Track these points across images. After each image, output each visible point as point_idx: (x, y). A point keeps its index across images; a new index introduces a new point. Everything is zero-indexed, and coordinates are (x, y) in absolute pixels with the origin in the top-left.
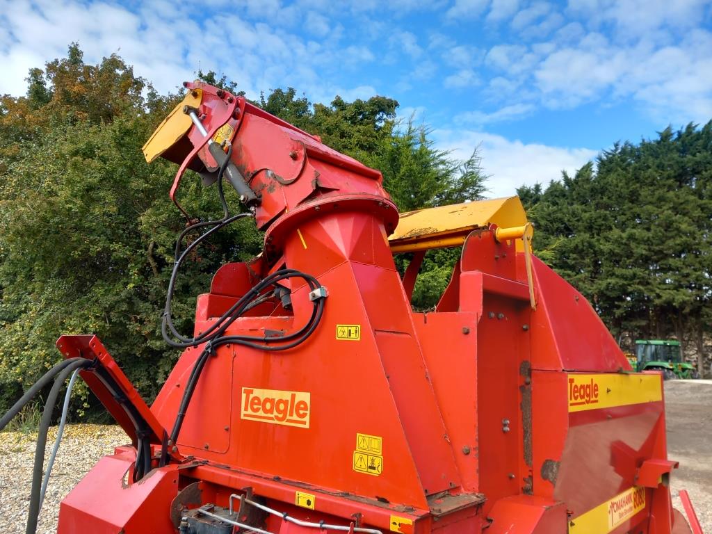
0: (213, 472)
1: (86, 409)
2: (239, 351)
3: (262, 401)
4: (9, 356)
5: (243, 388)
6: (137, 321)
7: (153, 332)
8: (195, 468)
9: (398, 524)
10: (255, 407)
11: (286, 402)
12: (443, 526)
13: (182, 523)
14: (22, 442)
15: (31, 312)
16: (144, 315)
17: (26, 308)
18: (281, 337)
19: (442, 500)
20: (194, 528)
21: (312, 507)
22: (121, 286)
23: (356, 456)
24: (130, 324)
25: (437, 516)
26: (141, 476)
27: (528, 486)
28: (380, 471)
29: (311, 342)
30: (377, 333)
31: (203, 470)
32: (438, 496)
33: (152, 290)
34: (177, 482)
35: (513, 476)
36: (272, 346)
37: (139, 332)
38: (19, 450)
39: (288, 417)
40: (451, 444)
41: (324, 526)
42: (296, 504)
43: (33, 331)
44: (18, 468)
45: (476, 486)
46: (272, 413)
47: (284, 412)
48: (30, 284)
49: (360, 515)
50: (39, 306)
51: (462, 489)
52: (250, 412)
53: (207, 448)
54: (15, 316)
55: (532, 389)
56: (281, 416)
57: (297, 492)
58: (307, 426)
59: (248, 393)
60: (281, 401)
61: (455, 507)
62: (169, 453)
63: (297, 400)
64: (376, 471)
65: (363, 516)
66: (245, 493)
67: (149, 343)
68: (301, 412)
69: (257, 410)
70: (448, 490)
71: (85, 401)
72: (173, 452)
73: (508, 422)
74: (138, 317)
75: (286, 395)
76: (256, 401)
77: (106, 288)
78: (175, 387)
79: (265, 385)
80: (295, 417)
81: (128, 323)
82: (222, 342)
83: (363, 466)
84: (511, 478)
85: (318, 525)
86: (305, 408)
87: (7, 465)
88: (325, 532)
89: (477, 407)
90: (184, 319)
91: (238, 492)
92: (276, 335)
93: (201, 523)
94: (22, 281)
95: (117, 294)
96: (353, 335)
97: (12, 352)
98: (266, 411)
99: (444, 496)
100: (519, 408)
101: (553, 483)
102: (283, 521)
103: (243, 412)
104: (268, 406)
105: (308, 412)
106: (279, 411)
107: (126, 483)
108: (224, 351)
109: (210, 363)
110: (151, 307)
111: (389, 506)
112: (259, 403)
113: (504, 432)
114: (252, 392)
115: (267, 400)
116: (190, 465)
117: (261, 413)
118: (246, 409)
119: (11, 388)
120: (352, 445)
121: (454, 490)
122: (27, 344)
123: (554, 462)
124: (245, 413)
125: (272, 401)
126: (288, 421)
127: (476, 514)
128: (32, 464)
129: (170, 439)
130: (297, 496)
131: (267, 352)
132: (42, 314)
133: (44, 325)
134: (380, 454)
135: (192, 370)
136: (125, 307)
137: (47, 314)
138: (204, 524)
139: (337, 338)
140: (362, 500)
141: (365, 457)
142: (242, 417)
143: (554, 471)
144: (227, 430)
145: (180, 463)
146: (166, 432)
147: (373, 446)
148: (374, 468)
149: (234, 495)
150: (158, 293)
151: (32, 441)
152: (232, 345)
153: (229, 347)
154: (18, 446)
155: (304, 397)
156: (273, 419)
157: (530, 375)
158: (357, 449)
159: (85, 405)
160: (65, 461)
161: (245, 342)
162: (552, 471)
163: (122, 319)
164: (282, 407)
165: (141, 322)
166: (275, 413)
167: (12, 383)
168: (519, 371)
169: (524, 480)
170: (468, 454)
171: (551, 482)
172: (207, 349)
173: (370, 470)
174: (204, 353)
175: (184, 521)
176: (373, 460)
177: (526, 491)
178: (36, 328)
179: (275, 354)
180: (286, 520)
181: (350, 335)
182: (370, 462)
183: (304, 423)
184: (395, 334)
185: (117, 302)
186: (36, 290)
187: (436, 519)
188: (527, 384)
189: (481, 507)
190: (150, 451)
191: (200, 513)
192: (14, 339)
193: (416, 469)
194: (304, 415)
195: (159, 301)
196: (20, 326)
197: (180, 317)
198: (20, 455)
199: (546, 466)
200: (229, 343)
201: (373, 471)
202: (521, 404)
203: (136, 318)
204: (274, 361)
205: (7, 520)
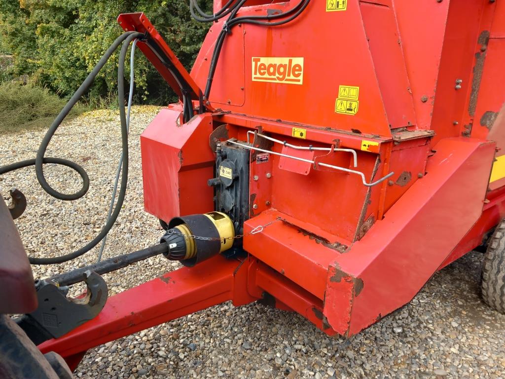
0: (234, 118)
1: (147, 96)
2: (248, 29)
3: (267, 66)
4: (93, 59)
5: (253, 58)
6: (171, 31)
7: (184, 40)
8: (223, 115)
9: (367, 145)
10: (262, 71)
11: (285, 66)
12: (400, 150)
13: (218, 148)
14: (112, 115)
15: (100, 27)
16: (176, 27)
17: (96, 24)
18: (280, 14)
19: (401, 133)
20: (225, 152)
21: (304, 137)
22: (157, 4)
23: (338, 102)
24: (167, 34)
25: (397, 142)
26: (188, 120)
27: (468, 131)
28: (356, 111)
29: (305, 16)
30: (362, 4)
31: (228, 117)
32: (399, 130)
33: (179, 7)
34: (212, 123)
35: (457, 123)
36: (273, 22)
37: (174, 40)
38: (111, 120)
39: (287, 77)
40: (412, 95)
41: (312, 148)
42: (293, 136)
43: (104, 41)
44: (112, 130)
45: (429, 125)
46: (275, 75)
47: (284, 74)
48: (95, 4)
49: (339, 140)
50: (105, 22)
51: (417, 128)
52: (258, 75)
53: (230, 103)
54: (90, 31)
55: (486, 55)
56: (281, 77)
57: (293, 128)
58: (301, 83)
59: (257, 61)
60: (281, 66)
61: (412, 137)
62: (204, 105)
63: (293, 64)
64: (353, 112)
65: (341, 141)
66: (257, 130)
67: (182, 48)
68: (297, 73)
69: (264, 73)
70: (406, 127)
71: (145, 90)
72: (207, 105)
73: (461, 81)
74: (172, 28)
75: (285, 61)
76: (262, 67)
77: (147, 6)
78: (203, 61)
79: (268, 55)
80: (292, 77)
81: (166, 33)
82: (235, 23)
83: (343, 109)
84: (455, 124)
85: (308, 148)
86: (300, 70)
87: (106, 128)
88: (313, 152)
89: (439, 65)
90: (204, 29)
91: (253, 130)
92: (277, 13)
93: (230, 149)
94: (90, 3)
95: (155, 11)
96: (340, 7)
97: (94, 56)
98: (270, 74)
99: (403, 131)
100: (472, 71)
101: (489, 129)
102: (284, 147)
103: (253, 76)
104: (272, 70)
105: (302, 72)
106: (280, 73)
107: (179, 123)
108: (237, 30)
109: (227, 40)
110: (180, 20)
111: (361, 135)
112: (265, 69)
113: (456, 89)
114: (259, 60)
115: (271, 65)
116: (219, 113)
117: (266, 76)
118: (255, 74)
119: (99, 81)
120: (336, 94)
121: (411, 128)
122: (102, 51)
123: (493, 113)
124: (255, 77)
125: (274, 66)
126: (287, 80)
127: (426, 145)
128: (120, 128)
129: (204, 95)
130: (293, 130)
131: (270, 27)
132: (108, 28)
133: (110, 36)
134: (357, 99)
135: (215, 46)
136: (162, 21)
137: (111, 28)
138: (232, 149)
139: (327, 11)
140: (340, 132)
141: (345, 102)
142: (253, 80)
143: (492, 119)
144: (243, 89)
145: (213, 112)
146: (201, 91)
147: (352, 94)
148: (351, 110)
149: (250, 131)
150: (184, 9)
151: (118, 115)
152: (242, 25)
153: (240, 26)
154: (109, 118)
155: (299, 61)
156: (275, 79)
157: (487, 44)
158: (339, 97)
159: (146, 92)
160: (140, 126)
161: (253, 21)
162: (490, 120)
163: (161, 30)
164: (282, 70)
165: (175, 32)
166: (277, 75)
167: (98, 78)
168: (477, 40)
169: (465, 126)
170: (425, 101)
171: (488, 128)
172: (224, 28)
173: (347, 111)
174: (222, 32)
175: (219, 147)
176: (351, 104)
177: (466, 134)
178: (105, 38)
179: (276, 28)
180: (286, 146)
181: (338, 7)
182: (348, 105)
183: (299, 81)
184: (376, 6)
185: (156, 17)
186: (100, 9)
187: (396, 143)
188: (483, 51)
189: (430, 140)
190: (192, 105)
191: (229, 142)
192: (93, 47)
193: (384, 109)
194: (299, 75)
195: (185, 16)
196: (95, 37)
197: (201, 28)
198: (112, 123)
199: (486, 115)
200: (241, 23)
201: (350, 112)
202: (474, 68)
203: (171, 29)
204: (275, 34)
205: (113, 157)
